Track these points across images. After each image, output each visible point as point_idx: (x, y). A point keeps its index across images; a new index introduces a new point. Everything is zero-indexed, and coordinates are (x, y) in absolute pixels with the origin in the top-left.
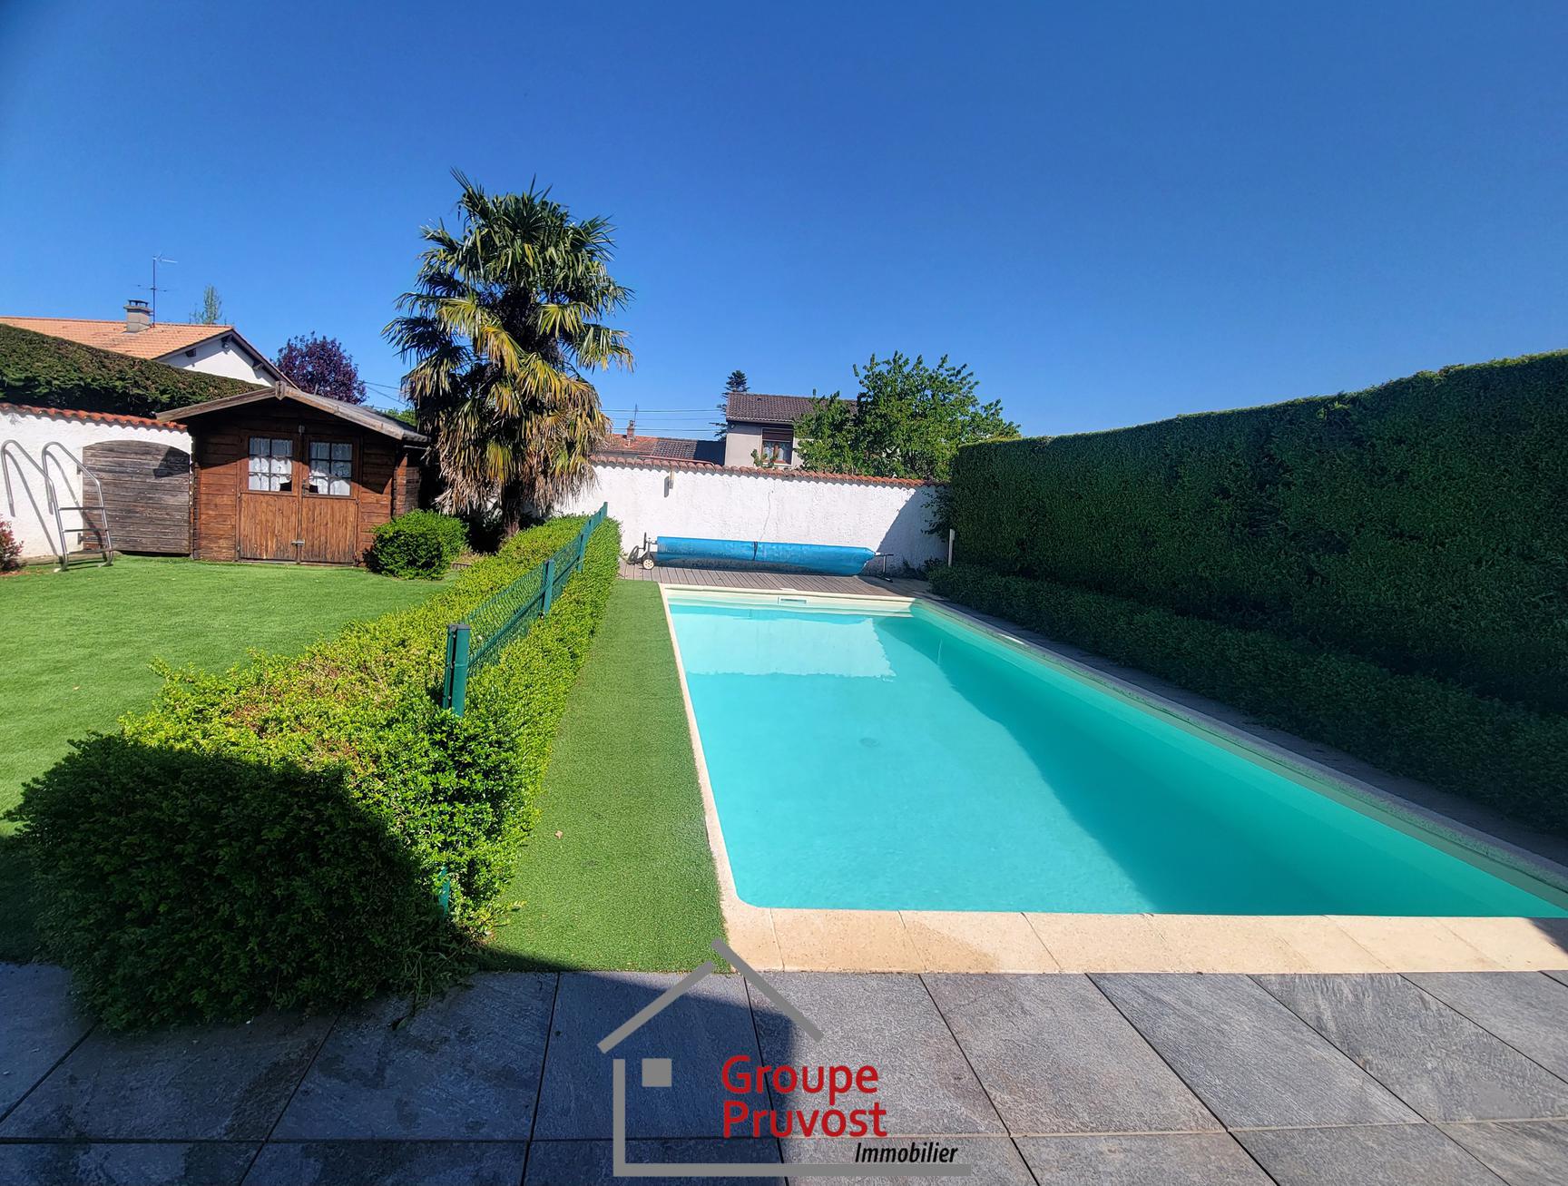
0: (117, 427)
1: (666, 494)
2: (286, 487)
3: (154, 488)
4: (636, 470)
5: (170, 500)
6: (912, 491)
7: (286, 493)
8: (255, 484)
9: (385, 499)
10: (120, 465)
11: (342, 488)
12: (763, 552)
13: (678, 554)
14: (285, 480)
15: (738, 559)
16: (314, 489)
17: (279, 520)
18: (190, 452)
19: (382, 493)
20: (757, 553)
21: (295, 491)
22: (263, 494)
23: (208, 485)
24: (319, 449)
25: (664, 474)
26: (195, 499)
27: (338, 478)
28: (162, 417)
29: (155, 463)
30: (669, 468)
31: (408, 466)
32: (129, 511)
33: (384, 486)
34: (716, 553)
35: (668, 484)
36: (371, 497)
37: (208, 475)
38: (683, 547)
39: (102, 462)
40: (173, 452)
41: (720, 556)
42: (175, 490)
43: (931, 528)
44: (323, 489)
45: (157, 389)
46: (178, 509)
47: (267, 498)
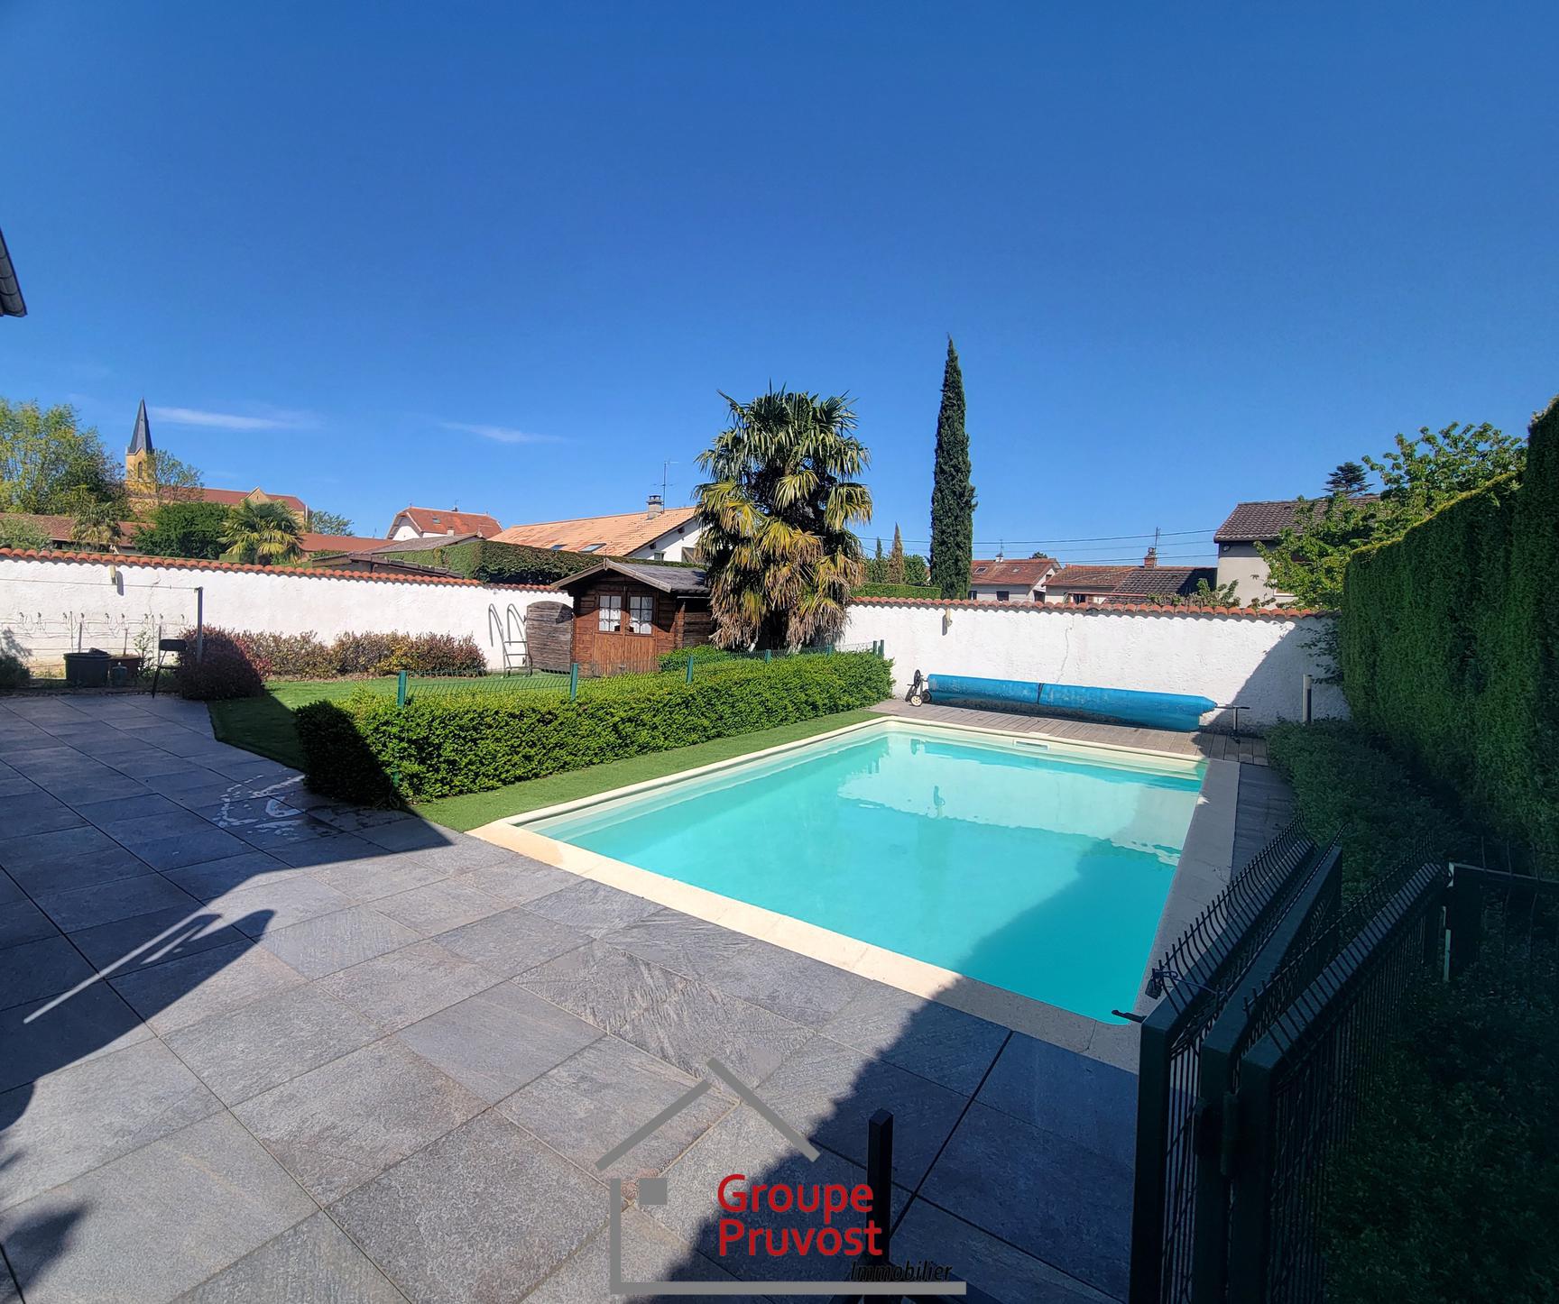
0: (546, 593)
1: (945, 632)
2: (617, 628)
3: (556, 630)
4: (913, 609)
5: (563, 638)
6: (1290, 625)
7: (617, 633)
8: (604, 627)
9: (670, 636)
10: (542, 616)
11: (647, 628)
12: (1049, 694)
13: (950, 692)
14: (616, 624)
15: (1014, 700)
16: (632, 629)
17: (613, 650)
18: (572, 607)
19: (669, 632)
20: (1042, 695)
21: (622, 631)
22: (606, 633)
23: (580, 628)
24: (635, 601)
25: (942, 611)
26: (573, 637)
27: (645, 622)
28: (553, 585)
29: (556, 615)
30: (946, 607)
31: (685, 612)
32: (545, 645)
33: (670, 626)
34: (991, 693)
35: (946, 623)
36: (663, 634)
37: (580, 621)
38: (955, 686)
39: (534, 615)
40: (565, 607)
41: (997, 697)
42: (564, 631)
43: (1329, 675)
44: (636, 631)
45: (567, 568)
46: (566, 643)
47: (608, 636)
